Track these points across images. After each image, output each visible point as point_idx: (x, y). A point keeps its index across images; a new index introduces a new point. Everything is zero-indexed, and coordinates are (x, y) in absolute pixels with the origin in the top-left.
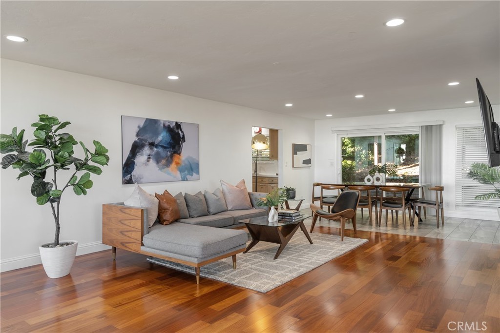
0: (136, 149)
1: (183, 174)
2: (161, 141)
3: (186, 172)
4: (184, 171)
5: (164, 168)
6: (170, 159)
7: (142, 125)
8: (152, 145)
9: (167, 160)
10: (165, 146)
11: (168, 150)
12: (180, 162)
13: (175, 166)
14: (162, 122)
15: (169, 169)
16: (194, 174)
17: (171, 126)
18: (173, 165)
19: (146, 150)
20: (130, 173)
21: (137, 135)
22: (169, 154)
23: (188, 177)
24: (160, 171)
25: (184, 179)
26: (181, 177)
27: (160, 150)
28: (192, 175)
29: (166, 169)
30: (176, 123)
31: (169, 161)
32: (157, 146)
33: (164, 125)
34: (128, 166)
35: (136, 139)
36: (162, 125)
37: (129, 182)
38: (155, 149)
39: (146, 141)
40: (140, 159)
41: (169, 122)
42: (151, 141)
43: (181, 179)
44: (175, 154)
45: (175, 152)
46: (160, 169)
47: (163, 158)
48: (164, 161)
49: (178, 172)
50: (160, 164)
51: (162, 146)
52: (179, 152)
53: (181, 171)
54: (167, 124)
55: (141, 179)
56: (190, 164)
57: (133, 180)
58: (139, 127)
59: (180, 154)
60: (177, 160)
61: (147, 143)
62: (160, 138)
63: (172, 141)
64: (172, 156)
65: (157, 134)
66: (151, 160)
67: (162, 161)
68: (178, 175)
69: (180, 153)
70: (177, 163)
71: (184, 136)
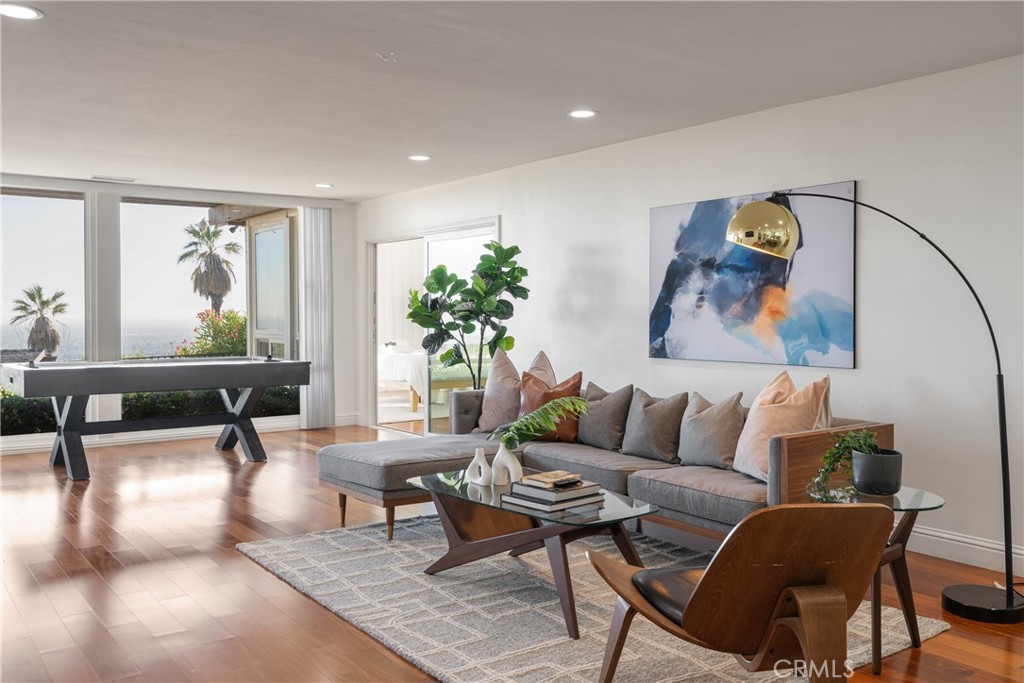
0: (674, 279)
1: (791, 345)
2: (731, 253)
3: (804, 340)
4: (797, 338)
5: (736, 325)
6: (753, 300)
8: (709, 265)
9: (745, 305)
10: (740, 265)
11: (747, 275)
12: (782, 308)
13: (769, 320)
14: (734, 202)
15: (751, 329)
16: (833, 348)
18: (763, 318)
19: (696, 281)
20: (662, 335)
21: (678, 246)
22: (751, 285)
23: (811, 355)
24: (726, 333)
25: (796, 361)
26: (787, 352)
27: (729, 277)
28: (825, 351)
29: (743, 328)
31: (752, 305)
32: (719, 269)
34: (660, 319)
35: (673, 255)
36: (733, 211)
37: (659, 353)
38: (716, 276)
39: (695, 257)
40: (683, 302)
42: (706, 257)
43: (785, 360)
44: (769, 287)
45: (769, 281)
46: (728, 327)
47: (736, 299)
48: (736, 307)
49: (778, 339)
50: (727, 314)
51: (734, 268)
52: (781, 280)
53: (787, 335)
55: (682, 348)
56: (819, 317)
57: (668, 350)
58: (681, 226)
59: (783, 286)
60: (776, 304)
61: (697, 263)
62: (728, 246)
64: (759, 293)
65: (720, 238)
66: (706, 304)
67: (734, 305)
68: (779, 346)
69: (785, 283)
70: (775, 313)
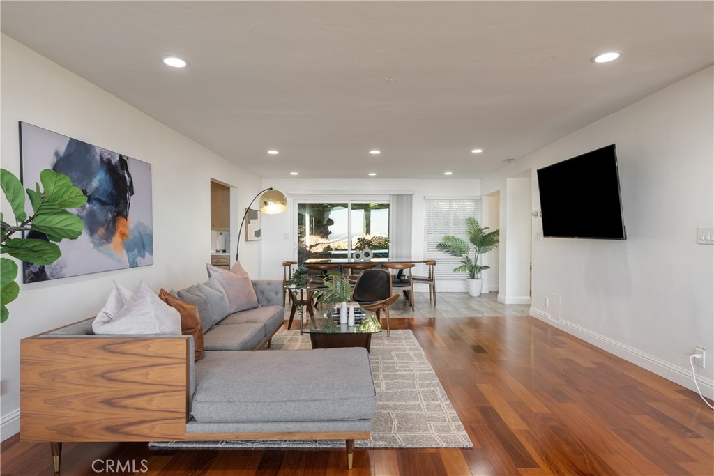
1: (130, 255)
2: (97, 189)
3: (136, 251)
4: (133, 251)
5: (101, 244)
6: (111, 225)
7: (62, 151)
9: (107, 229)
10: (103, 199)
11: (108, 207)
12: (126, 232)
13: (120, 240)
14: (98, 151)
15: (111, 246)
16: (147, 254)
17: (113, 162)
18: (117, 239)
22: (110, 215)
23: (139, 259)
24: (95, 251)
25: (133, 265)
26: (129, 260)
27: (96, 207)
28: (144, 257)
29: (106, 246)
30: (121, 156)
31: (110, 230)
32: (90, 200)
33: (101, 158)
36: (98, 157)
37: (39, 277)
38: (87, 205)
41: (110, 153)
43: (128, 264)
44: (119, 218)
45: (119, 214)
46: (97, 246)
47: (101, 224)
48: (101, 231)
49: (125, 252)
50: (96, 236)
51: (99, 200)
52: (125, 213)
53: (129, 249)
54: (106, 156)
55: (62, 268)
56: (141, 237)
57: (48, 272)
58: (57, 154)
59: (126, 217)
60: (123, 229)
62: (95, 183)
63: (114, 191)
64: (114, 221)
65: (89, 175)
67: (100, 229)
68: (124, 257)
69: (127, 216)
70: (123, 235)
71: (131, 182)
